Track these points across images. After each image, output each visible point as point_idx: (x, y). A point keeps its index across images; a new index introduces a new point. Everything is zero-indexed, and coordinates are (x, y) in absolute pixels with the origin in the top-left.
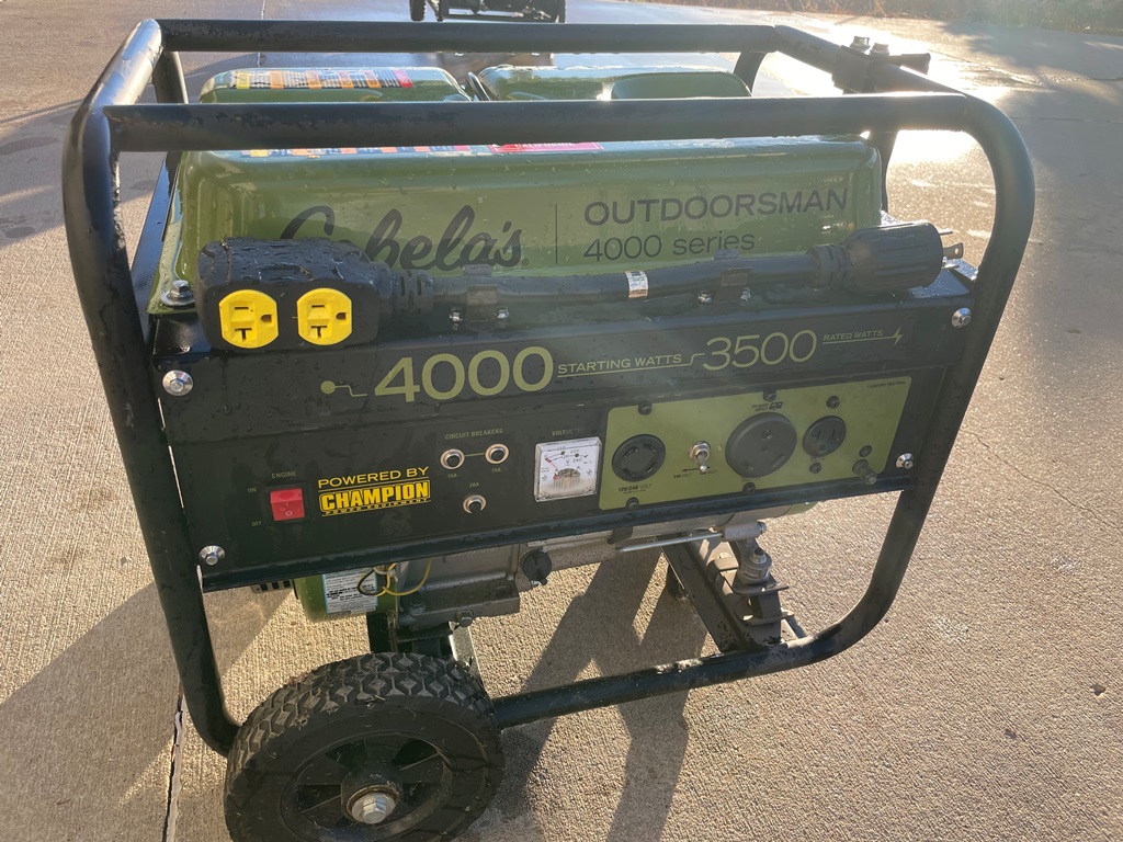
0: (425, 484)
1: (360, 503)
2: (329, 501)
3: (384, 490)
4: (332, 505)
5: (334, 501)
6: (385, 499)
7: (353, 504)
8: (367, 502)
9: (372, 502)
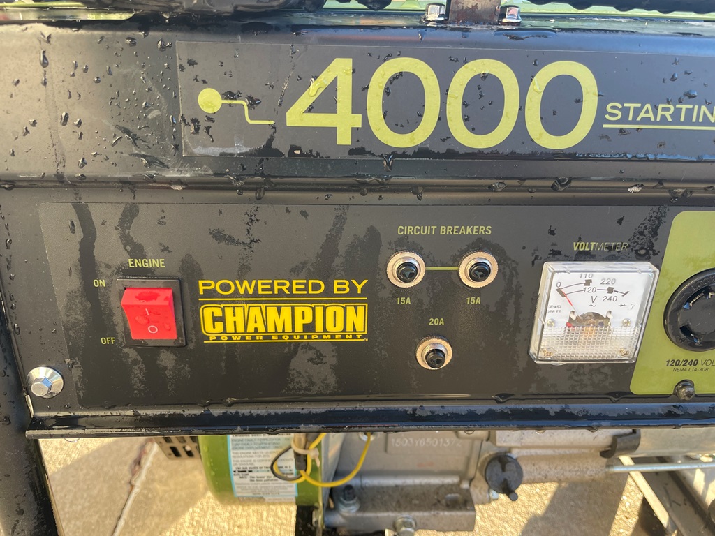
0: (361, 310)
1: (261, 329)
2: (215, 319)
3: (298, 311)
4: (219, 326)
5: (222, 319)
6: (299, 328)
7: (251, 329)
8: (271, 329)
9: (280, 330)
